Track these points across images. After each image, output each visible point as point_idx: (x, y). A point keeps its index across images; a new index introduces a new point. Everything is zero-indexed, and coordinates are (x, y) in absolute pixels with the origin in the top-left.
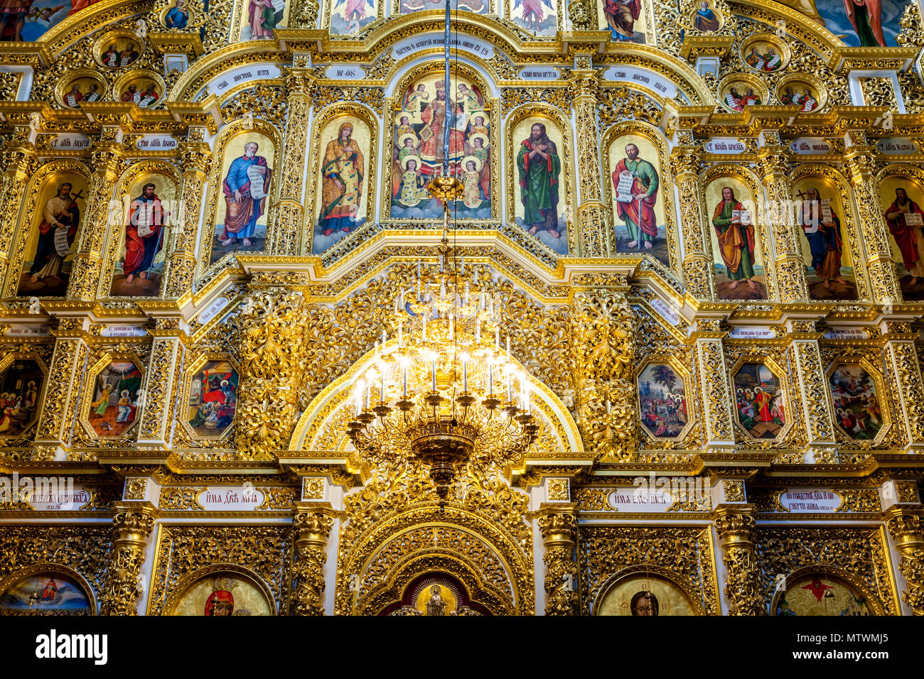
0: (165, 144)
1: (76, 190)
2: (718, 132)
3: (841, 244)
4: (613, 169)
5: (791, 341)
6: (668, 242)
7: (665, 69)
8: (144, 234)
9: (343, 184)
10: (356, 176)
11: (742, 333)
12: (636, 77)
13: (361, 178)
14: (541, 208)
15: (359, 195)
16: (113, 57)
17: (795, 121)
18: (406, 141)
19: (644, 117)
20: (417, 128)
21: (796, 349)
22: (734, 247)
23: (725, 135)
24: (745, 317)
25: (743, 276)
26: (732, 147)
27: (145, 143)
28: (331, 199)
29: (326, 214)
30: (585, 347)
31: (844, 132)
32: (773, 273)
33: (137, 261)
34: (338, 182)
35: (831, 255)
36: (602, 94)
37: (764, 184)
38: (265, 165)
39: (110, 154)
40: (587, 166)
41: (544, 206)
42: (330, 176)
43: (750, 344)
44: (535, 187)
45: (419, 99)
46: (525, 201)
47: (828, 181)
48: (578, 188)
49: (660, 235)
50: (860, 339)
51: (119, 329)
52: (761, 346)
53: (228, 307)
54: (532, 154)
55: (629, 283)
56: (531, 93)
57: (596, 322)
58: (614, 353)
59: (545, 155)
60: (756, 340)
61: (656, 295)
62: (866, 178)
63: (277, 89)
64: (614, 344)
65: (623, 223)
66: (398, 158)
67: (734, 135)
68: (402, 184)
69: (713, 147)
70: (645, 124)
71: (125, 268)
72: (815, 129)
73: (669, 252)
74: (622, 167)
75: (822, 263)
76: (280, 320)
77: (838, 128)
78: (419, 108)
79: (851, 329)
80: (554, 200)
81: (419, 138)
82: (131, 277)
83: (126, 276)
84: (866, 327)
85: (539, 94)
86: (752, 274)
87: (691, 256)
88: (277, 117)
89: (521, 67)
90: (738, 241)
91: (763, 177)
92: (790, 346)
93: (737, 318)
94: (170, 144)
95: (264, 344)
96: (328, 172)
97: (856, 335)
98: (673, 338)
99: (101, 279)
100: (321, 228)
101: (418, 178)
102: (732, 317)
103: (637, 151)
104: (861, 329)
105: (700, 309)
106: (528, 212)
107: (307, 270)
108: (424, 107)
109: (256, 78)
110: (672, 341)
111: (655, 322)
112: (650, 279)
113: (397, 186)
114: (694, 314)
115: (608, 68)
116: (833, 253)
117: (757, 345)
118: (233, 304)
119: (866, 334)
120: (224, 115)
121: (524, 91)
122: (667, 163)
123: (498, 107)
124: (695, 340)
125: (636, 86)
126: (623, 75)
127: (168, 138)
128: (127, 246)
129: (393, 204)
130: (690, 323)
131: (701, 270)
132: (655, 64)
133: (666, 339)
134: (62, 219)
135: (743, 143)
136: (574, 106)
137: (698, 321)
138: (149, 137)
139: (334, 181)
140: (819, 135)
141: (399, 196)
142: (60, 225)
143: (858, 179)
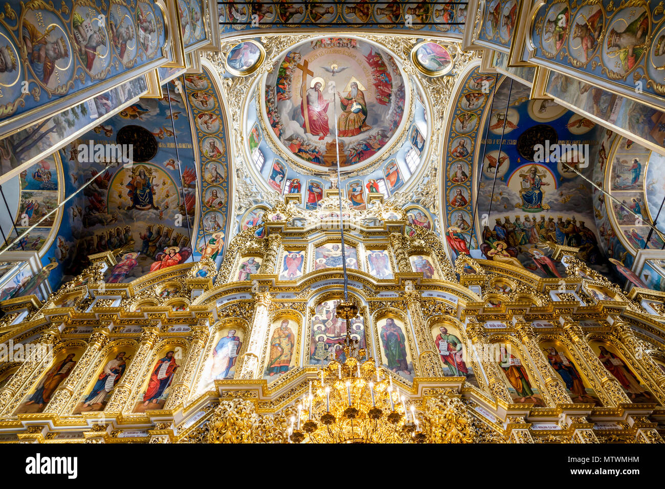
0: (184, 330)
1: (127, 356)
2: (490, 319)
3: (580, 376)
4: (435, 339)
5: (574, 431)
6: (476, 375)
7: (453, 291)
8: (161, 378)
9: (283, 350)
10: (290, 345)
11: (539, 427)
12: (438, 296)
13: (292, 346)
14: (397, 359)
15: (291, 354)
16: (166, 293)
17: (530, 311)
18: (318, 328)
19: (447, 313)
20: (324, 322)
21: (580, 435)
22: (516, 378)
23: (493, 320)
24: (538, 415)
25: (527, 394)
26: (498, 326)
27: (173, 330)
28: (274, 357)
29: (271, 364)
30: (440, 430)
31: (559, 317)
32: (546, 391)
33: (153, 393)
34: (279, 348)
35: (576, 382)
36: (423, 303)
37: (524, 343)
38: (239, 341)
39: (152, 333)
40: (421, 333)
41: (399, 358)
42: (274, 346)
43: (547, 434)
44: (392, 349)
45: (325, 309)
46: (387, 355)
47: (558, 343)
48: (417, 346)
49: (470, 372)
50: (617, 430)
51: (131, 433)
52: (555, 435)
53: (205, 417)
54: (388, 333)
55: (459, 393)
56: (384, 303)
57: (445, 412)
58: (461, 435)
59: (395, 333)
60: (550, 431)
61: (477, 404)
62: (580, 337)
63: (249, 304)
64: (460, 428)
65: (447, 366)
66: (313, 336)
67: (498, 319)
68: (316, 348)
69: (488, 326)
70: (448, 316)
71: (144, 397)
72: (542, 315)
73: (478, 380)
74: (440, 338)
75: (572, 386)
76: (237, 416)
77: (555, 315)
78: (324, 312)
79: (609, 424)
80: (405, 355)
81: (325, 326)
82: (147, 402)
83: (144, 402)
84: (619, 422)
85: (389, 303)
86: (532, 393)
87: (493, 380)
88: (248, 316)
89: (379, 292)
90: (517, 375)
91: (521, 340)
92: (575, 434)
93: (533, 416)
94: (187, 330)
95: (225, 433)
96: (273, 343)
97: (613, 427)
98: (495, 431)
99: (127, 402)
100: (268, 372)
101: (325, 345)
102: (530, 415)
103: (446, 331)
104: (615, 423)
105: (509, 408)
106: (389, 361)
107: (257, 389)
108: (328, 312)
109: (239, 299)
110: (495, 433)
111: (481, 421)
112: (471, 393)
113: (313, 350)
114: (506, 413)
115: (423, 292)
116: (577, 381)
117: (552, 435)
118: (208, 414)
119: (620, 427)
120: (219, 316)
121: (380, 302)
122: (465, 334)
123: (368, 310)
124: (511, 430)
125: (439, 299)
126: (432, 295)
127: (186, 327)
128: (149, 385)
129: (311, 358)
130: (504, 421)
131: (502, 387)
132: (447, 289)
133: (491, 432)
134: (115, 371)
135: (504, 323)
136: (409, 308)
137: (509, 418)
138: (176, 327)
139: (277, 349)
140: (545, 319)
141: (314, 354)
142: (113, 374)
143: (576, 339)
